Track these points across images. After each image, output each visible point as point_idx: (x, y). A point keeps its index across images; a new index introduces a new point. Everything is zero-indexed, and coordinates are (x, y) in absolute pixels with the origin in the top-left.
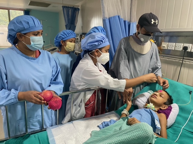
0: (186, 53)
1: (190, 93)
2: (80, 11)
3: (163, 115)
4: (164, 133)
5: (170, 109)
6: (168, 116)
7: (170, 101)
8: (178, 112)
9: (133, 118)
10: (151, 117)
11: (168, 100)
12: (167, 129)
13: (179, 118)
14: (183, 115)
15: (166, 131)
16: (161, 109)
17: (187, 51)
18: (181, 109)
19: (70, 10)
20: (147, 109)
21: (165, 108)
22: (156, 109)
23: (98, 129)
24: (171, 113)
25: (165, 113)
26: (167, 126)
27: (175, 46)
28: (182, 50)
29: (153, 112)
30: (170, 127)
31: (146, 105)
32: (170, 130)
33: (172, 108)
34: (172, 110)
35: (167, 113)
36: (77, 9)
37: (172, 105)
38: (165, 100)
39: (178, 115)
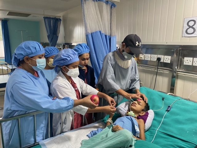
0: (160, 63)
1: (163, 99)
2: (61, 22)
3: (142, 120)
4: (143, 136)
5: (147, 115)
6: (146, 121)
7: (147, 108)
8: (153, 117)
9: (117, 125)
10: (132, 123)
11: (145, 107)
12: (145, 132)
13: (155, 122)
14: (158, 119)
15: (145, 134)
16: (140, 115)
17: (161, 61)
18: (156, 114)
19: (52, 21)
20: (128, 116)
21: (143, 115)
22: (136, 116)
23: (87, 138)
24: (148, 118)
25: (143, 119)
26: (145, 130)
27: (150, 57)
28: (156, 61)
29: (133, 119)
30: (147, 131)
31: (127, 113)
32: (147, 133)
33: (148, 114)
34: (149, 115)
35: (145, 118)
36: (59, 20)
37: (149, 111)
38: (143, 108)
39: (154, 119)
